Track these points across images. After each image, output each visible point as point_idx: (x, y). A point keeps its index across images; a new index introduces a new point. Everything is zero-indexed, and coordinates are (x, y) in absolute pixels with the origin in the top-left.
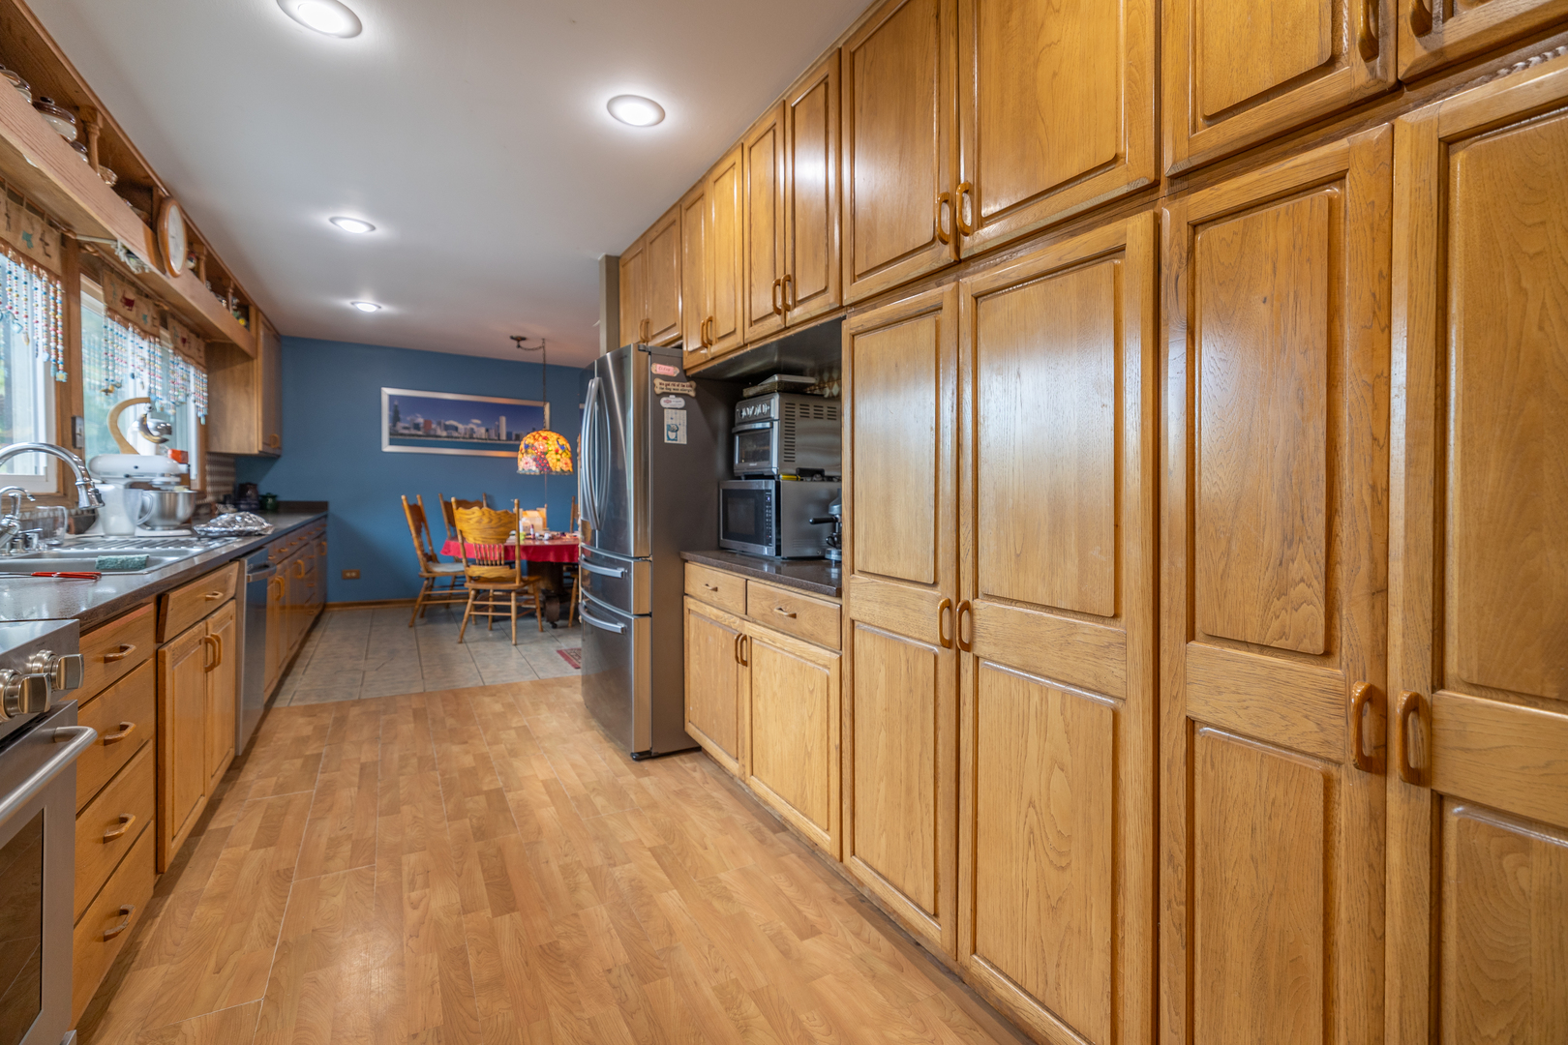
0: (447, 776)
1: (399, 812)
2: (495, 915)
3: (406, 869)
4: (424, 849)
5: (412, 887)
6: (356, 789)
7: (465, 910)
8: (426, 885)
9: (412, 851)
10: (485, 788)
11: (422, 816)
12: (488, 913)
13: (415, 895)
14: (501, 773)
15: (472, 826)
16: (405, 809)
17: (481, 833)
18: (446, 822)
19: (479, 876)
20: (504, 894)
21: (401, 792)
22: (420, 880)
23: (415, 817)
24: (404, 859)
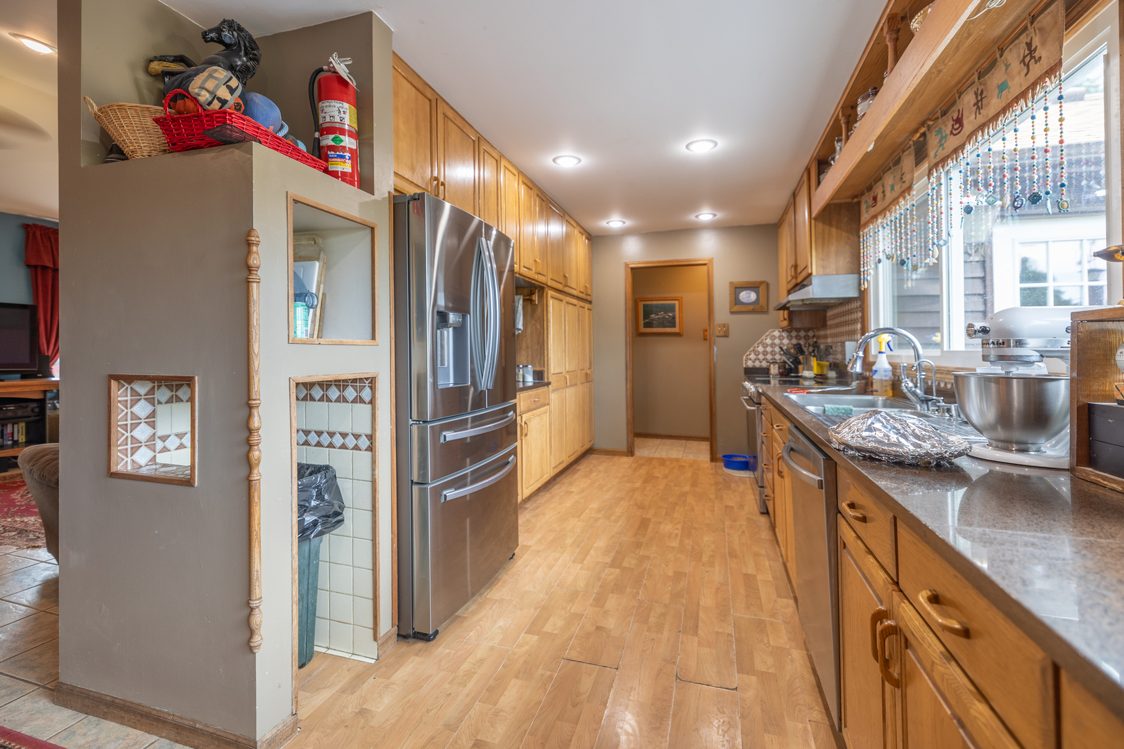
0: (635, 591)
1: (675, 572)
2: (651, 519)
3: (678, 541)
4: (667, 547)
5: (676, 535)
6: (701, 604)
7: (660, 523)
8: (671, 533)
9: (673, 548)
10: (618, 570)
11: (663, 565)
12: (653, 520)
13: (676, 532)
14: (599, 579)
15: (640, 550)
16: (670, 573)
17: (638, 545)
18: (652, 556)
19: (650, 530)
20: (644, 524)
21: (670, 588)
22: (673, 536)
23: (667, 565)
24: (677, 545)
